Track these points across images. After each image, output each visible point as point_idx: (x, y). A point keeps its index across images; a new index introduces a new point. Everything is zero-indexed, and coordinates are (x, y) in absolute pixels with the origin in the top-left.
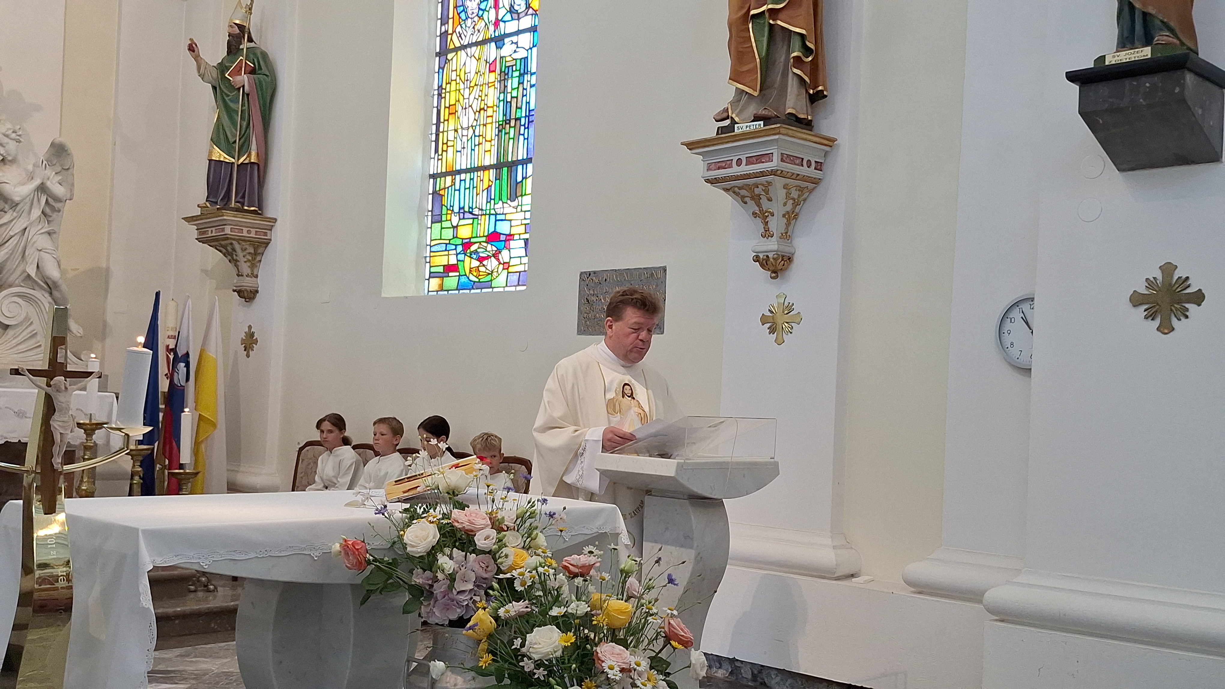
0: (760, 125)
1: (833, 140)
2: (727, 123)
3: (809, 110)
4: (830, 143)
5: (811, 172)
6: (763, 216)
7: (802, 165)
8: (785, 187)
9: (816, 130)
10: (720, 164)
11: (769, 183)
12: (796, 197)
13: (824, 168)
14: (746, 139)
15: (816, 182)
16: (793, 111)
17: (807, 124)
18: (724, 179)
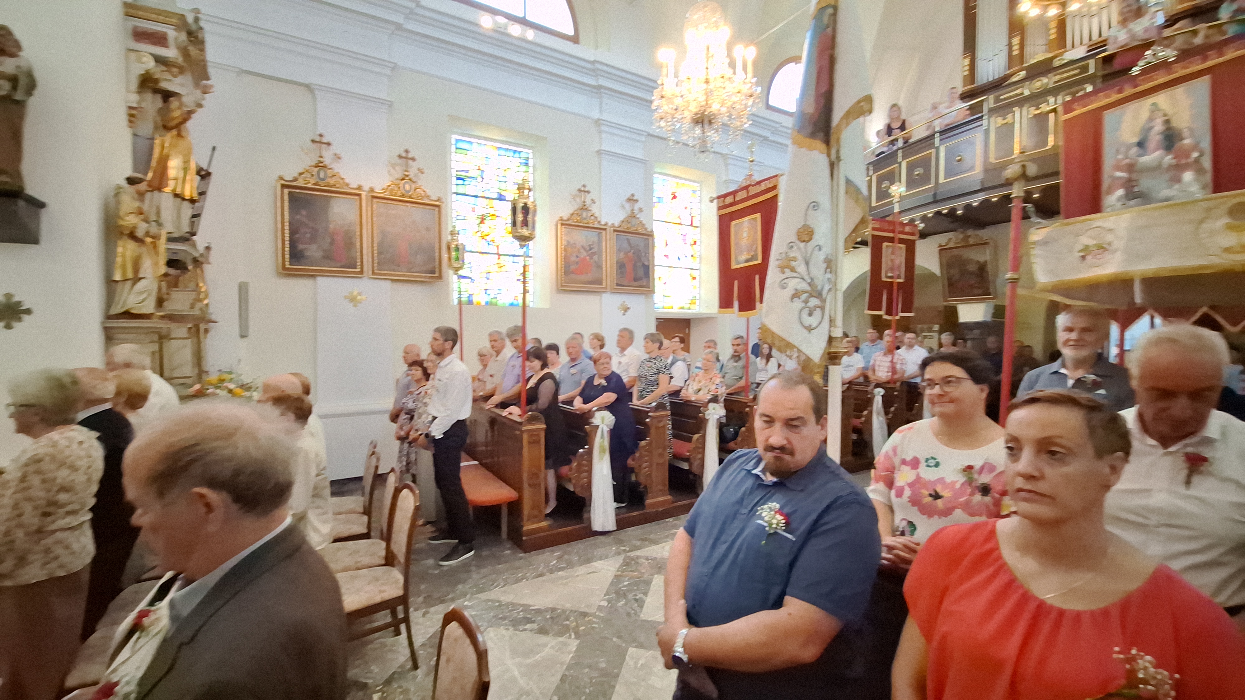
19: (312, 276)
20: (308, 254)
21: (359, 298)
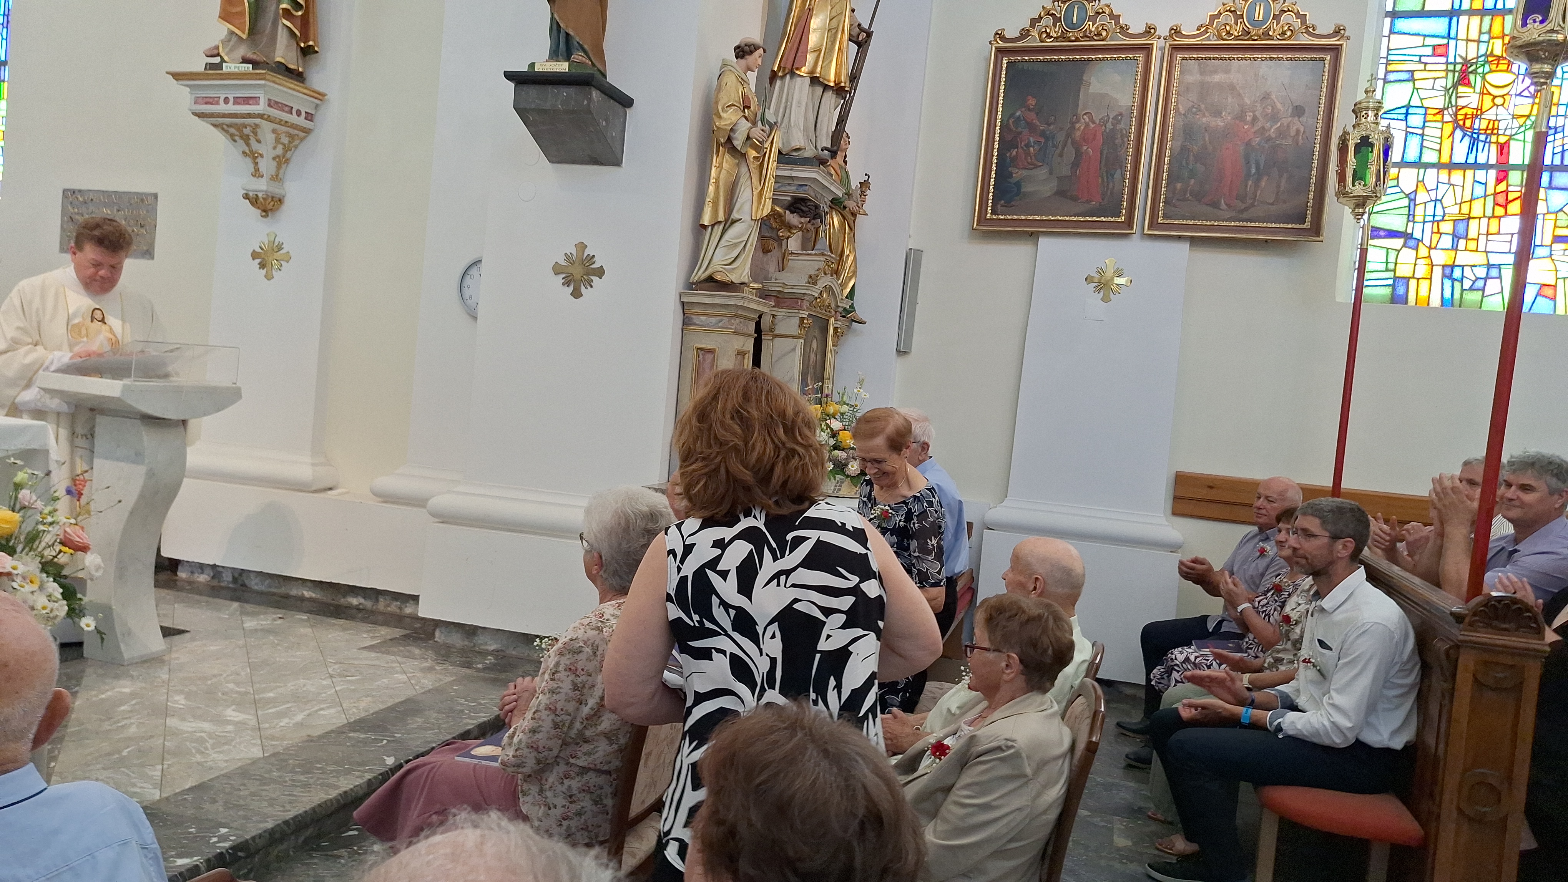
0: (248, 68)
1: (324, 95)
2: (217, 60)
3: (300, 61)
4: (320, 97)
5: (301, 121)
6: (254, 156)
7: (291, 113)
8: (274, 131)
9: (308, 83)
10: (207, 100)
11: (257, 125)
12: (286, 142)
13: (316, 119)
14: (233, 79)
15: (307, 131)
16: (283, 61)
17: (298, 76)
18: (211, 115)
19: (1031, 234)
20: (1027, 188)
21: (1118, 281)
